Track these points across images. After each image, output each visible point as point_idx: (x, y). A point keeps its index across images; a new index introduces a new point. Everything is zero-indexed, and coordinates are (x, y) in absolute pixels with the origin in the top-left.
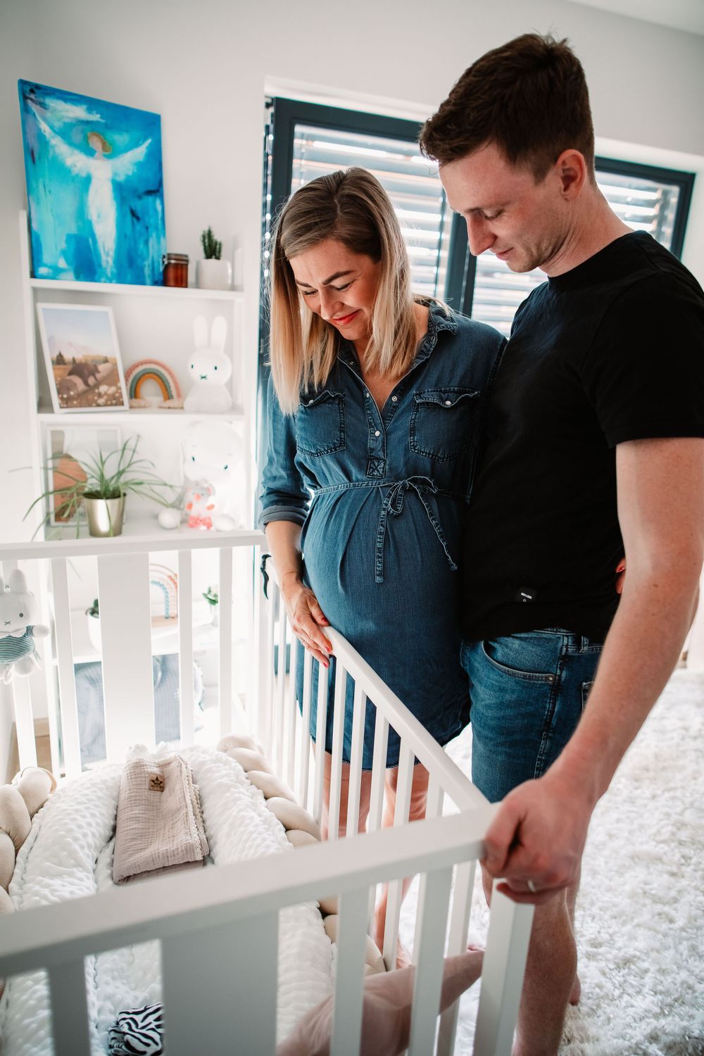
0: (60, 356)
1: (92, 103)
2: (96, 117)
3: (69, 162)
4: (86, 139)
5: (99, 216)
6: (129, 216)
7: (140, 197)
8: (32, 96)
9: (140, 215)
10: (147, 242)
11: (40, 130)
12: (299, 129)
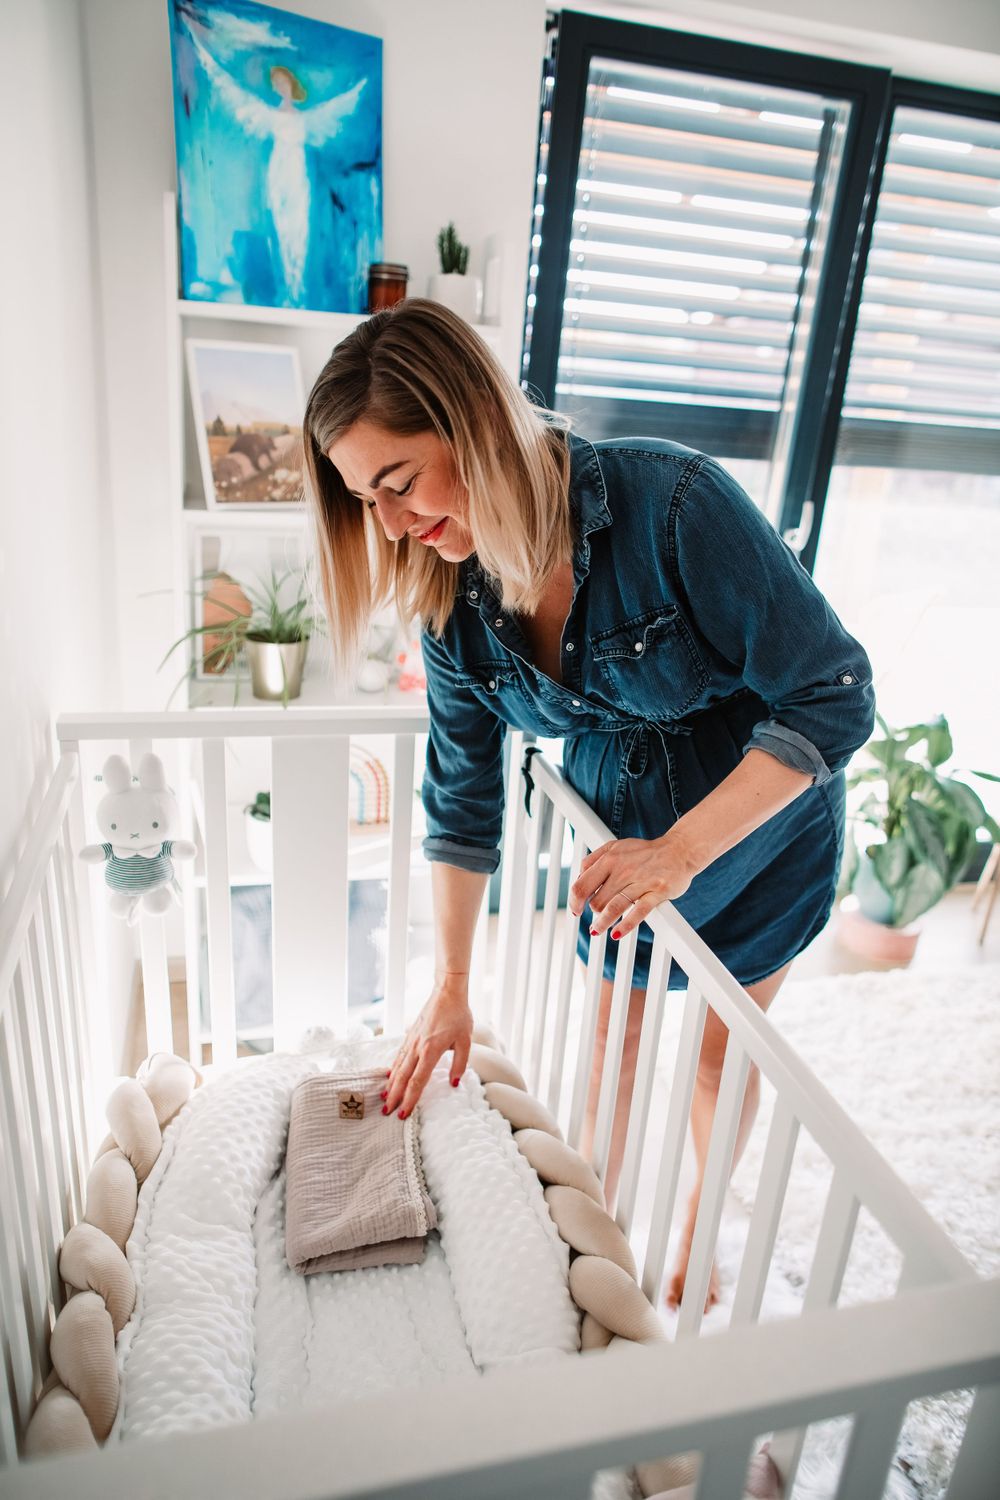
0: (219, 422)
1: (280, 20)
2: (283, 42)
3: (241, 114)
4: (268, 77)
5: (283, 203)
6: (328, 203)
8: (189, 6)
9: (344, 200)
10: (354, 247)
11: (198, 61)
12: (597, 65)
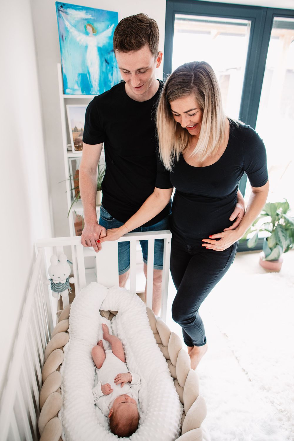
0: (76, 128)
2: (89, 16)
3: (78, 39)
4: (86, 27)
5: (91, 64)
6: (104, 62)
7: (109, 53)
8: (62, 9)
10: (112, 75)
11: (65, 25)
12: (177, 16)
